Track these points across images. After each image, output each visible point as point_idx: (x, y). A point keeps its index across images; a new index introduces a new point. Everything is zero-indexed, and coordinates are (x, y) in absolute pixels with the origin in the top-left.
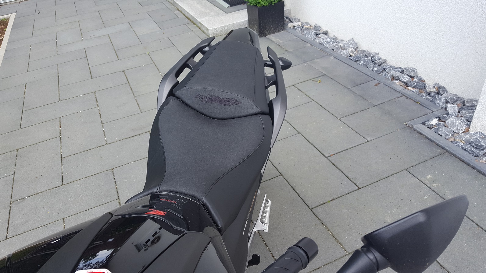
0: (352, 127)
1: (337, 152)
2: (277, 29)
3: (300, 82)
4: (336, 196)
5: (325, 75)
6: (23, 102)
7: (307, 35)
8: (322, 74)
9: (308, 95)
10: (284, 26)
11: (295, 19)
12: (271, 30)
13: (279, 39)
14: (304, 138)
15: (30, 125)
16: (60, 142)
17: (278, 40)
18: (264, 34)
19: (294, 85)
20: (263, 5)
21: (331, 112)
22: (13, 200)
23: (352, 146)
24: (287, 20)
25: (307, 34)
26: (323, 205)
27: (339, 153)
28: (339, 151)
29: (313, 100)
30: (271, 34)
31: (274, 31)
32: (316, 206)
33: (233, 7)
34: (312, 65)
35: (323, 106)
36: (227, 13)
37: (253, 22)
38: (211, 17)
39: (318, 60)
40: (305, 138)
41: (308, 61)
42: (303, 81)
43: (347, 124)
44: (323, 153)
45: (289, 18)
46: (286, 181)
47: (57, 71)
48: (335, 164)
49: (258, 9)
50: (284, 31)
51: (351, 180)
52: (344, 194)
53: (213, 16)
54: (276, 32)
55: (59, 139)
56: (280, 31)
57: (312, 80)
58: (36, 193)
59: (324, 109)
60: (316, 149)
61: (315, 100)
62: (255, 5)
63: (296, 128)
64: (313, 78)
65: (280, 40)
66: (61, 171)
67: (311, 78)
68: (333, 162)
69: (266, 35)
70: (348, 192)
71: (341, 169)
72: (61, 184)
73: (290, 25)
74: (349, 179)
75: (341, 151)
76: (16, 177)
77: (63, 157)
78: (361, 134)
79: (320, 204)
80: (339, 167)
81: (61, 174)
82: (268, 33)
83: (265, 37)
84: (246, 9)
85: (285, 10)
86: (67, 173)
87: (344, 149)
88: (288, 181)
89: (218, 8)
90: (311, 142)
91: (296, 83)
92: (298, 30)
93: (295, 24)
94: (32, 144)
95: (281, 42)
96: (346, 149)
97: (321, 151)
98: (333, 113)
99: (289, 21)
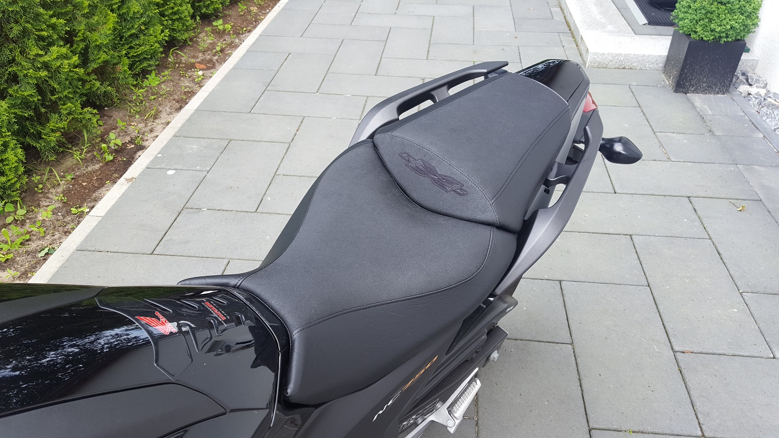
0: (756, 318)
1: (700, 350)
2: (712, 88)
3: (703, 196)
4: (649, 429)
5: (761, 200)
6: (272, 78)
7: (766, 117)
8: (756, 198)
9: (706, 225)
10: (729, 86)
11: (757, 81)
12: (702, 87)
13: (709, 107)
14: (652, 299)
15: (263, 113)
16: (285, 151)
17: (706, 107)
18: (684, 88)
19: (689, 197)
20: (702, 38)
21: (732, 272)
22: (188, 205)
23: (736, 353)
24: (742, 78)
25: (767, 114)
26: (616, 432)
27: (703, 353)
28: (705, 351)
29: (710, 238)
30: (698, 93)
31: (706, 90)
32: (602, 427)
33: (653, 26)
34: (746, 174)
35: (722, 255)
36: (636, 34)
37: (673, 63)
38: (605, 32)
39: (762, 169)
40: (654, 299)
41: (741, 164)
42: (711, 196)
43: (751, 308)
44: (672, 341)
45: (747, 76)
46: (574, 359)
47: (337, 49)
48: (684, 371)
49: (690, 43)
50: (726, 95)
51: (696, 414)
52: (669, 432)
53: (608, 32)
54: (710, 93)
55: (286, 146)
56: (718, 93)
57: (730, 200)
58: (219, 209)
59: (721, 261)
60: (665, 328)
61: (713, 240)
62: (687, 35)
63: (647, 275)
64: (733, 197)
65: (708, 109)
66: (264, 192)
67: (729, 196)
68: (681, 365)
69: (688, 93)
70: (678, 433)
71: (688, 384)
72: (254, 210)
73: (744, 88)
74: (695, 411)
75: (709, 351)
76: (208, 176)
77: (277, 173)
78: (767, 339)
79: (611, 427)
80: (687, 380)
81: (262, 196)
82: (693, 89)
83: (685, 94)
84: (671, 37)
85: (742, 58)
86: (269, 198)
87: (716, 352)
88: (578, 360)
89: (625, 22)
90: (661, 311)
91: (694, 195)
92: (754, 101)
93: (753, 90)
94: (251, 139)
95: (710, 112)
96: (721, 352)
97: (670, 335)
98: (736, 275)
99: (745, 81)
